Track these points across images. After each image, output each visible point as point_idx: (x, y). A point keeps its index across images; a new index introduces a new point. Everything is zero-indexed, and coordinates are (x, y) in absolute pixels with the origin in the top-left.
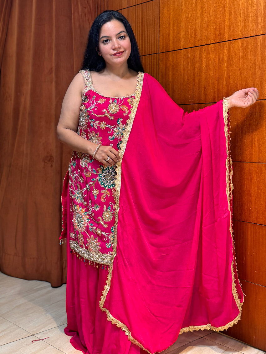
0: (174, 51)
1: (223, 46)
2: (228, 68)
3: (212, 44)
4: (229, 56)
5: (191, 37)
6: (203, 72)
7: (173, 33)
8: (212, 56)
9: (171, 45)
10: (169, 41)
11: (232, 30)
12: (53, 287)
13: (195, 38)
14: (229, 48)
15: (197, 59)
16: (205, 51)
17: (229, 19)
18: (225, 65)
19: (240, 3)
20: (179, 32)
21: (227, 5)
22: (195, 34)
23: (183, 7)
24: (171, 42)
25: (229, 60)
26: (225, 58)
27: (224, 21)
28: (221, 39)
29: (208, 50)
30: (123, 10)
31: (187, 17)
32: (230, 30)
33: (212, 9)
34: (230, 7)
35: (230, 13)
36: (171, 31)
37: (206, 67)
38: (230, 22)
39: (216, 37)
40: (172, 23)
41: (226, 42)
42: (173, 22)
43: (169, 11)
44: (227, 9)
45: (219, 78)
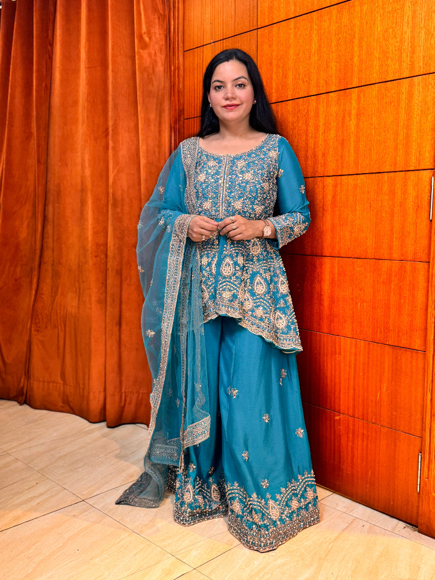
0: (278, 104)
1: (351, 95)
2: (357, 125)
3: (334, 91)
4: (359, 109)
5: (303, 82)
6: (320, 132)
7: (277, 76)
8: (334, 109)
9: (274, 95)
10: (272, 88)
11: (363, 72)
12: (109, 427)
13: (309, 83)
14: (359, 97)
15: (312, 114)
16: (323, 102)
17: (359, 56)
18: (353, 123)
19: (376, 33)
20: (285, 76)
21: (357, 36)
22: (309, 78)
23: (291, 40)
24: (274, 90)
25: (358, 115)
26: (354, 112)
27: (352, 59)
28: (347, 84)
29: (328, 100)
30: (205, 46)
31: (298, 55)
32: (360, 71)
33: (334, 43)
34: (361, 39)
35: (360, 47)
36: (274, 74)
37: (325, 124)
38: (361, 61)
39: (340, 82)
40: (275, 62)
41: (354, 89)
42: (278, 61)
43: (270, 46)
44: (356, 41)
45: (343, 140)
